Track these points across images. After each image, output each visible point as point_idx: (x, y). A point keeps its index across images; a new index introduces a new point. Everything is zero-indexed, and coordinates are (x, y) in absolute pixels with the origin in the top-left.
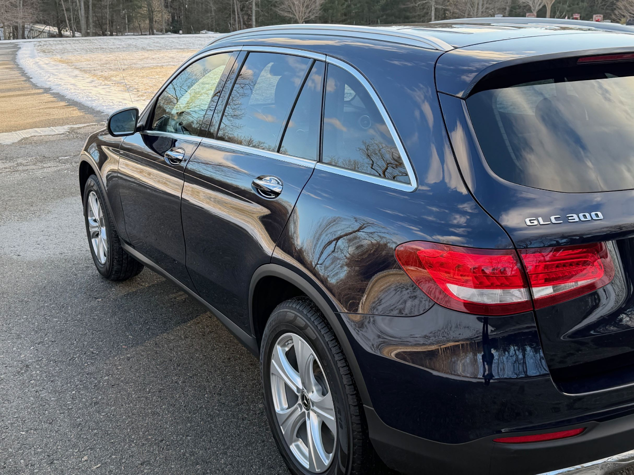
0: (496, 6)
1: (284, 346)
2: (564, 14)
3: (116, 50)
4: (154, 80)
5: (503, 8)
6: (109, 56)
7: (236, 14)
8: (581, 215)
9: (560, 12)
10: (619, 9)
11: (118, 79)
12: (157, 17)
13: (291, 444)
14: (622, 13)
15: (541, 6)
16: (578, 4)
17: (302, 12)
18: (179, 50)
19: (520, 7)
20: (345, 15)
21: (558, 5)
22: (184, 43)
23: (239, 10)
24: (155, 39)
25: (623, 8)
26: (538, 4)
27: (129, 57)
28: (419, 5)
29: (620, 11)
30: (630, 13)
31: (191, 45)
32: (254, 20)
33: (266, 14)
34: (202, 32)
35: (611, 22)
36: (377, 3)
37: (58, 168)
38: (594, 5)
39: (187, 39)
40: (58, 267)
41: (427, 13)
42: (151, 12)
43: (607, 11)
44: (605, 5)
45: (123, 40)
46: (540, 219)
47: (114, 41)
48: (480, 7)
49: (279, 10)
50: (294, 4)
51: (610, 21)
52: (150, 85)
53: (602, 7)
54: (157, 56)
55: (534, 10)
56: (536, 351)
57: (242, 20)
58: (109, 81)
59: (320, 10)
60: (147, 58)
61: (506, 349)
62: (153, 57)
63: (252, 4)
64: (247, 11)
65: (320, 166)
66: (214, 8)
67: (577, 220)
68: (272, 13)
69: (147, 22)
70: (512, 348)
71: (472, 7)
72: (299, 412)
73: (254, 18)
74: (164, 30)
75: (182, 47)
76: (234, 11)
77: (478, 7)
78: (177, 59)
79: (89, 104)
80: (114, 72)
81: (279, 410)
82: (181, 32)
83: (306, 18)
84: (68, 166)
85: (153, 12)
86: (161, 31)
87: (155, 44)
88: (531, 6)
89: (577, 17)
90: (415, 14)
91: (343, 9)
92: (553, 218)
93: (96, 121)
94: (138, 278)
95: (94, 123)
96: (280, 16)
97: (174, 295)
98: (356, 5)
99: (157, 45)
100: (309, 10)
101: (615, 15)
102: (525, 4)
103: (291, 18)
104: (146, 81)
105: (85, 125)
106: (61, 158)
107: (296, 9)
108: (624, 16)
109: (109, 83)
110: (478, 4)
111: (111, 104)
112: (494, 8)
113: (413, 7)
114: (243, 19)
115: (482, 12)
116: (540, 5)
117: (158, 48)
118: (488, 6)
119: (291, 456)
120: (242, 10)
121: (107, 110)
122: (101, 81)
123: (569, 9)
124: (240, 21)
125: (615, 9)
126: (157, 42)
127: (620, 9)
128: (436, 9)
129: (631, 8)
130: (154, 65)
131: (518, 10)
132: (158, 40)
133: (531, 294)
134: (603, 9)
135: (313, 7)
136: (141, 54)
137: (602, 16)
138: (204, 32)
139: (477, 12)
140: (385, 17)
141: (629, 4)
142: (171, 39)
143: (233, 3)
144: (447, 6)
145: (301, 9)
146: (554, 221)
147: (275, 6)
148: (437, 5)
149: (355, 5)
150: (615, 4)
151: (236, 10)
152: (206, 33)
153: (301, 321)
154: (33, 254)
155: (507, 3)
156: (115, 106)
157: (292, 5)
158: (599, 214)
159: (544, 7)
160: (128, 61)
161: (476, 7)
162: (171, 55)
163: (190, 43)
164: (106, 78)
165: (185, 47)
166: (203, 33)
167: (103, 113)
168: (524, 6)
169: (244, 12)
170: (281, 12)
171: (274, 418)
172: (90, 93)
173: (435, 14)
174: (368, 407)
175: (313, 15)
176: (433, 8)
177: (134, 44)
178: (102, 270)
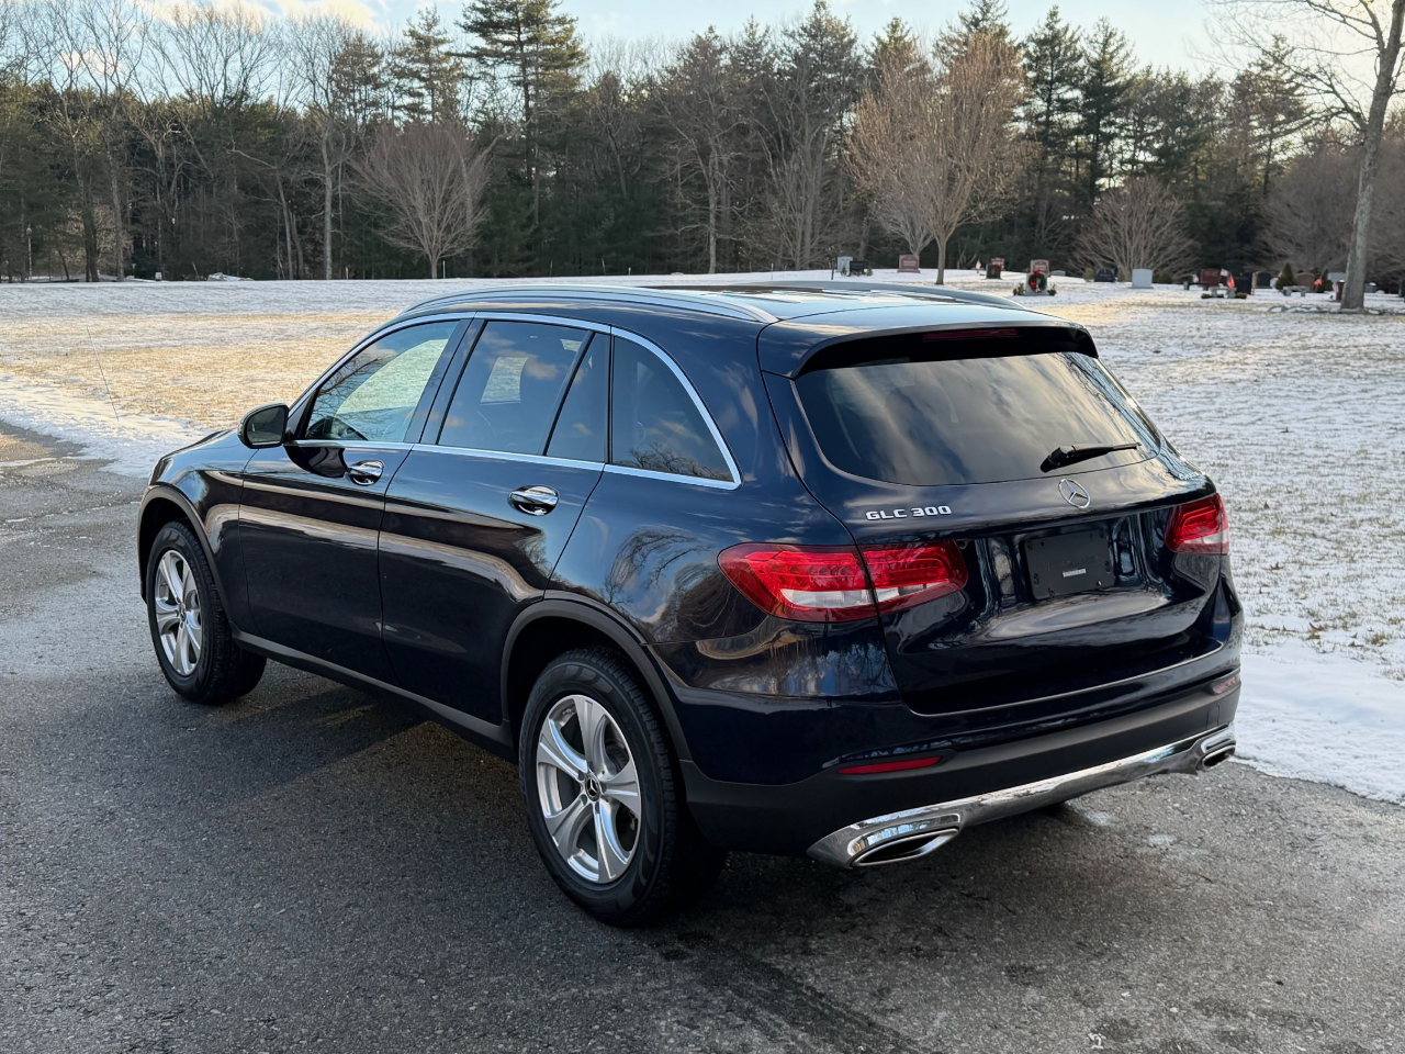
0: (839, 239)
1: (558, 719)
2: (975, 257)
3: (30, 314)
4: (144, 375)
5: (854, 244)
6: (21, 326)
7: (288, 239)
8: (927, 509)
9: (967, 255)
10: (1082, 249)
11: (61, 373)
12: (106, 243)
13: (569, 857)
14: (1089, 258)
15: (928, 242)
16: (1001, 238)
17: (437, 239)
18: (175, 315)
19: (887, 243)
20: (529, 247)
21: (963, 238)
22: (181, 299)
23: (295, 231)
24: (114, 291)
25: (1089, 246)
26: (922, 237)
27: (66, 328)
28: (682, 232)
29: (1083, 253)
30: (1104, 257)
31: (200, 304)
32: (329, 254)
33: (356, 242)
34: (214, 276)
35: (1068, 275)
36: (596, 226)
37: (15, 539)
38: (1033, 241)
39: (188, 292)
40: (96, 688)
41: (701, 249)
42: (91, 229)
43: (1060, 253)
44: (1055, 240)
45: (41, 291)
46: (882, 513)
47: (21, 294)
48: (808, 240)
49: (386, 234)
50: (419, 223)
51: (1064, 272)
52: (138, 386)
53: (1050, 244)
54: (130, 326)
55: (915, 249)
56: (879, 649)
57: (300, 253)
58: (45, 377)
59: (477, 236)
60: (110, 331)
61: (847, 650)
62: (123, 328)
63: (323, 220)
64: (314, 234)
65: (610, 468)
66: (237, 226)
67: (923, 514)
68: (369, 239)
69: (81, 252)
70: (854, 647)
71: (791, 240)
72: (581, 807)
73: (328, 249)
74: (122, 271)
75: (180, 309)
76: (283, 234)
77: (803, 241)
78: (177, 334)
79: (20, 421)
80: (46, 361)
81: (549, 814)
82: (158, 275)
83: (446, 253)
84: (31, 534)
85: (95, 232)
86: (115, 274)
87: (116, 302)
88: (909, 241)
89: (999, 263)
90: (677, 250)
91: (524, 238)
92: (896, 512)
93: (52, 455)
94: (248, 698)
95: (50, 459)
96: (387, 246)
97: (320, 720)
98: (552, 229)
99: (121, 302)
100: (453, 235)
101: (1075, 260)
102: (896, 237)
103: (413, 252)
104: (126, 377)
105: (32, 462)
106: (9, 521)
107: (425, 232)
108: (1093, 264)
109: (45, 381)
110: (803, 233)
111: (73, 422)
112: (836, 242)
113: (671, 236)
114: (304, 251)
115: (812, 250)
116: (925, 239)
117: (125, 310)
118: (825, 238)
119: (569, 873)
120: (300, 232)
121: (68, 434)
122: (27, 378)
123: (983, 247)
124: (297, 255)
125: (1074, 249)
126: (120, 298)
127: (1085, 249)
128: (718, 241)
129: (1106, 246)
130: (130, 345)
131: (884, 248)
132: (121, 292)
133: (873, 596)
134: (1051, 249)
135: (461, 229)
136: (92, 323)
137: (1047, 262)
138: (218, 277)
139: (802, 250)
140: (614, 254)
141: (1101, 239)
142: (149, 291)
143: (283, 217)
144: (740, 235)
145: (435, 233)
146: (898, 515)
147: (377, 226)
148: (720, 233)
149: (550, 228)
150: (1074, 240)
151: (288, 231)
152: (221, 280)
153: (589, 672)
154: (34, 670)
155: (862, 233)
156: (81, 426)
157: (414, 226)
158: (947, 508)
159: (934, 242)
160: (69, 337)
161: (800, 240)
162: (161, 325)
163: (196, 301)
164: (34, 373)
165: (187, 309)
166: (216, 280)
167: (57, 439)
168: (896, 241)
169: (305, 237)
170: (391, 239)
171: (543, 827)
172: (16, 401)
173: (717, 252)
174: (686, 761)
175: (460, 246)
176: (712, 239)
177: (67, 300)
178: (185, 685)
